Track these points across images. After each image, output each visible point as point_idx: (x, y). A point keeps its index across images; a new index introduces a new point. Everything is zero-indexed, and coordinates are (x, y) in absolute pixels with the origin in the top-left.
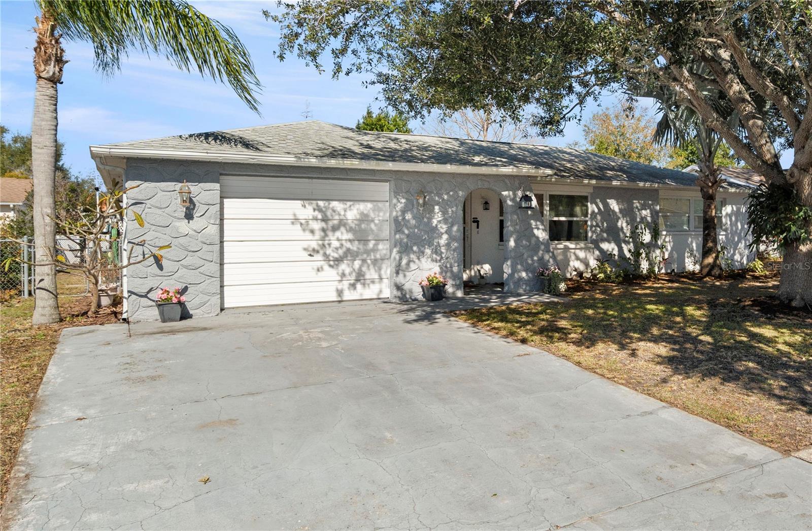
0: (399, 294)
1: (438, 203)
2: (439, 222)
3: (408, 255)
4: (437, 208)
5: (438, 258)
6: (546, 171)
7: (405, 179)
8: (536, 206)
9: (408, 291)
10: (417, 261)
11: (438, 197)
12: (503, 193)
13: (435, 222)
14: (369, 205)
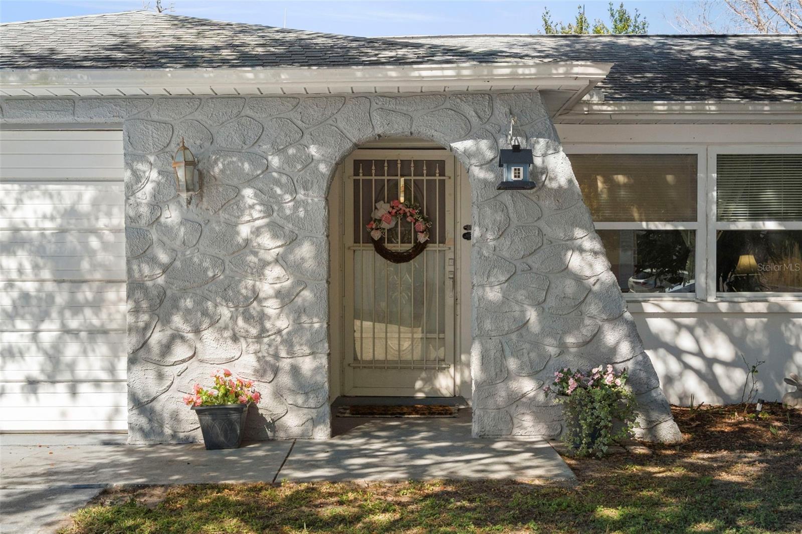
0: (143, 421)
1: (250, 181)
2: (257, 232)
3: (166, 321)
4: (248, 193)
5: (254, 331)
6: (576, 70)
7: (155, 117)
8: (570, 181)
9: (166, 415)
10: (190, 336)
11: (251, 162)
12: (453, 145)
13: (245, 231)
14: (89, 193)
